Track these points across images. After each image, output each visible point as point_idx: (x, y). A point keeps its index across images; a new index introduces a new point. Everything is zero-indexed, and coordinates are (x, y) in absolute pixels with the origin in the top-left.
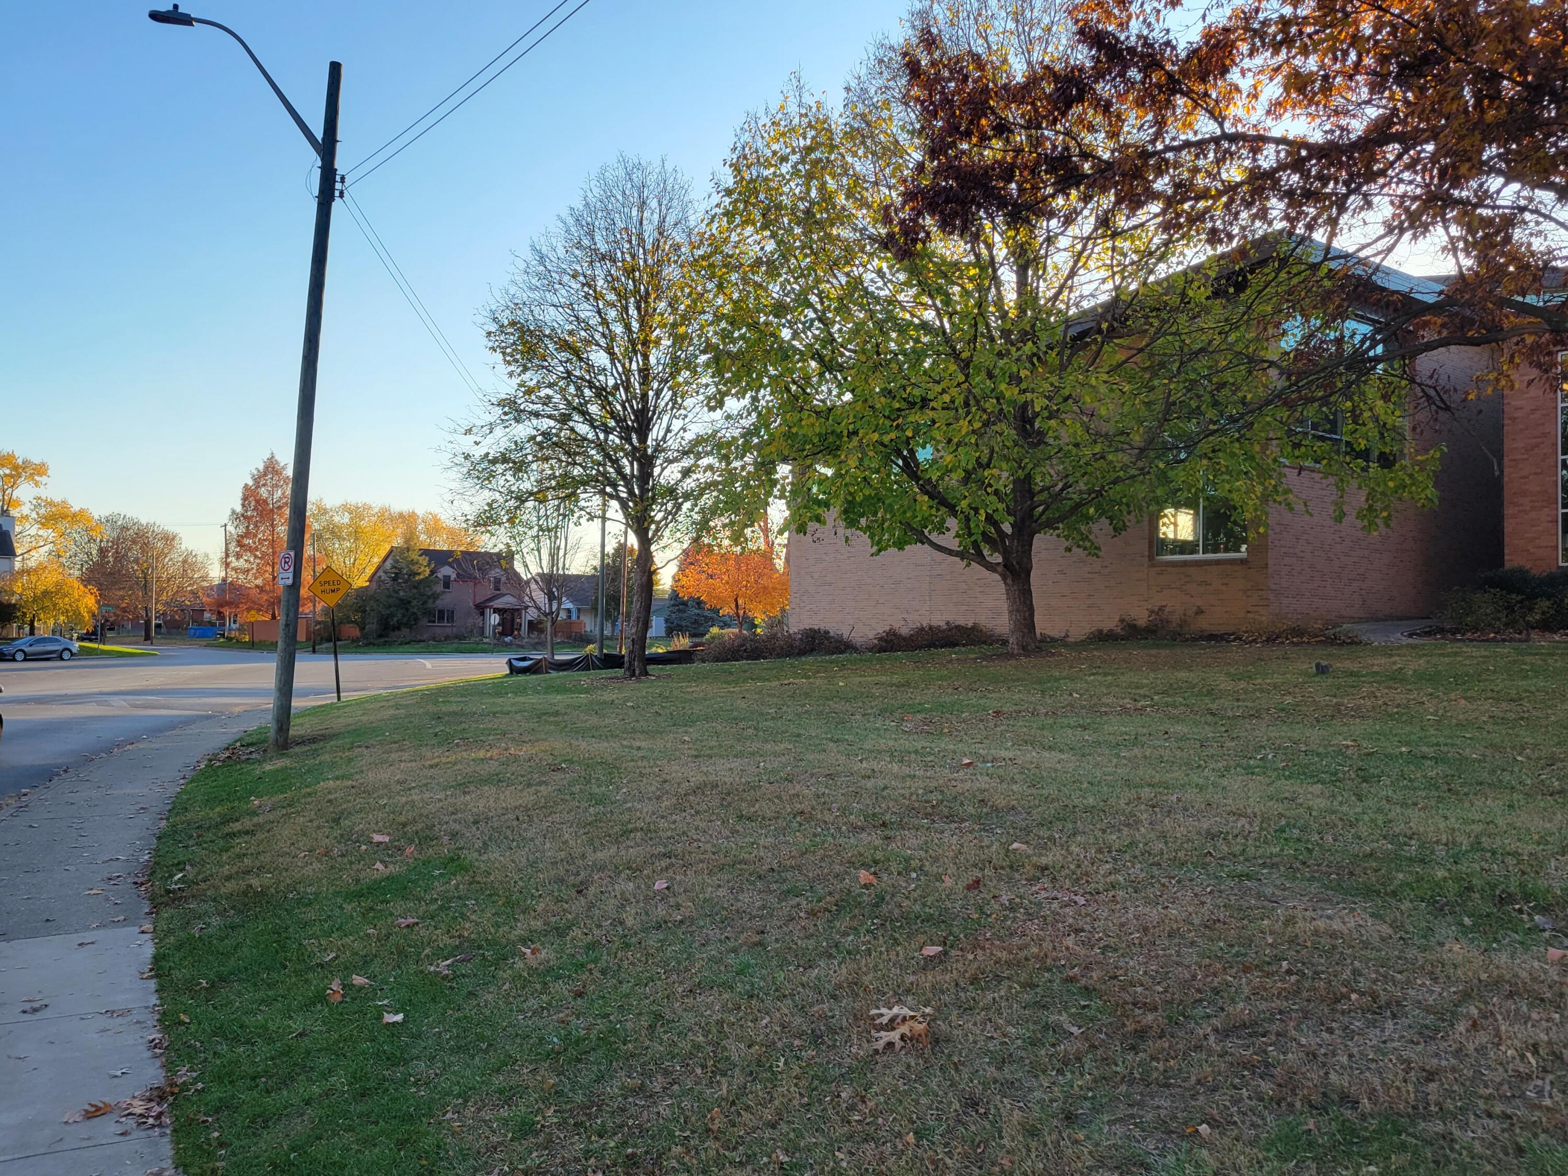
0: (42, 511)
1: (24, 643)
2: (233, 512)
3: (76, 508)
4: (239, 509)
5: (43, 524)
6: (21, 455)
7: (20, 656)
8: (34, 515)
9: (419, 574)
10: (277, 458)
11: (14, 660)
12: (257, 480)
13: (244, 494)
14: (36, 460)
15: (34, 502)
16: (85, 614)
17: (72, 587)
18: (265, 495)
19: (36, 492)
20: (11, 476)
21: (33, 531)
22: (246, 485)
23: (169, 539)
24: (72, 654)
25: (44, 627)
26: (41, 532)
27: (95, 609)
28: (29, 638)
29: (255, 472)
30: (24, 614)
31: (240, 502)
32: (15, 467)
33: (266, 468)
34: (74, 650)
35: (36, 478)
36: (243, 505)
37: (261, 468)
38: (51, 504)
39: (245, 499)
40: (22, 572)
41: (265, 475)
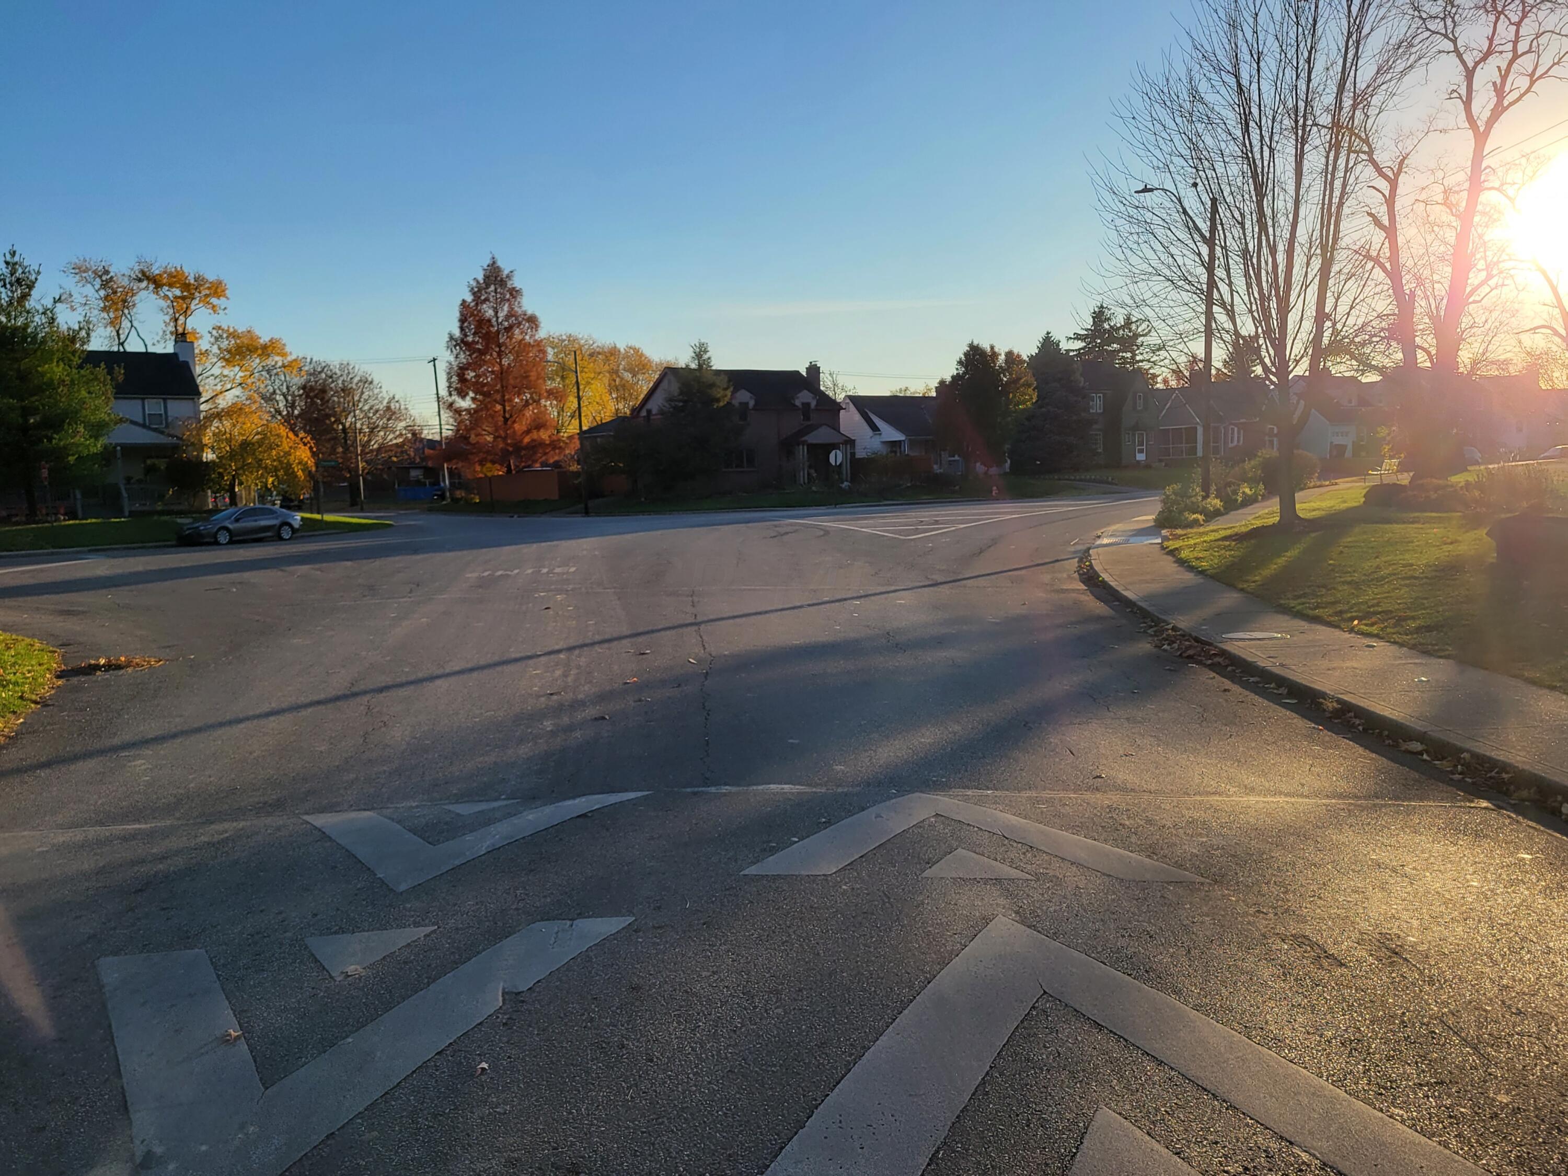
0: (224, 344)
1: (226, 518)
2: (451, 338)
3: (265, 339)
4: (457, 333)
5: (227, 360)
6: (190, 272)
7: (223, 538)
8: (215, 349)
9: (718, 400)
10: (500, 263)
11: (216, 543)
12: (477, 293)
13: (462, 314)
14: (211, 277)
15: (214, 332)
16: (300, 473)
17: (278, 435)
18: (490, 313)
19: (215, 320)
20: (183, 298)
21: (216, 371)
22: (464, 301)
23: (366, 382)
24: (294, 530)
25: (247, 493)
26: (226, 372)
27: (311, 463)
28: (231, 510)
29: (474, 284)
30: (221, 475)
31: (458, 324)
32: (186, 286)
33: (486, 277)
34: (296, 525)
35: (214, 300)
36: (462, 329)
37: (481, 278)
38: (233, 335)
39: (463, 320)
40: (211, 417)
41: (488, 286)
